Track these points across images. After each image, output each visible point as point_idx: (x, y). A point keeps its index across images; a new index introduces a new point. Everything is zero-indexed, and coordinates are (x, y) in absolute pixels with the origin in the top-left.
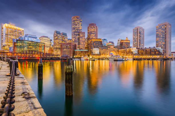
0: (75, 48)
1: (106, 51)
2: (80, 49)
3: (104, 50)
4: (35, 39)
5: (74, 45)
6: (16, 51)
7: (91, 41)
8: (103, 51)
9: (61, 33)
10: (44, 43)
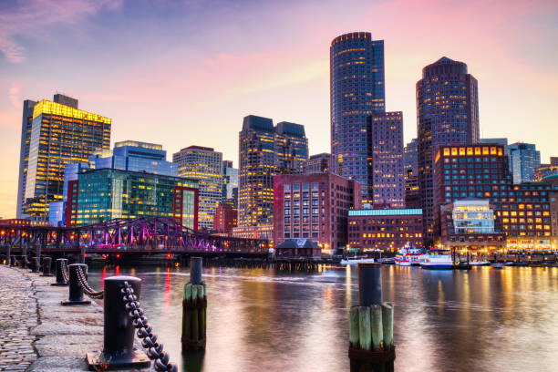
0: (351, 198)
1: (534, 217)
2: (376, 207)
3: (526, 210)
4: (155, 163)
5: (344, 185)
6: (76, 220)
7: (443, 157)
8: (518, 217)
9: (275, 124)
10: (195, 181)
